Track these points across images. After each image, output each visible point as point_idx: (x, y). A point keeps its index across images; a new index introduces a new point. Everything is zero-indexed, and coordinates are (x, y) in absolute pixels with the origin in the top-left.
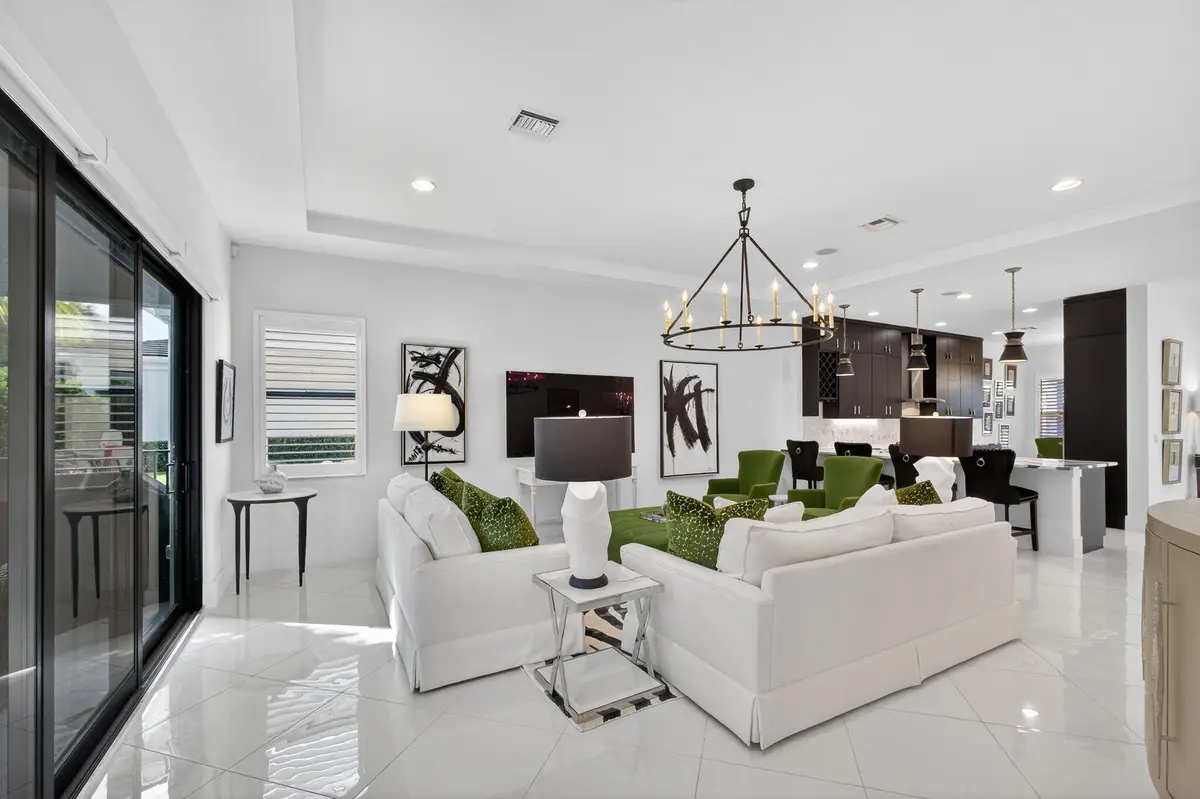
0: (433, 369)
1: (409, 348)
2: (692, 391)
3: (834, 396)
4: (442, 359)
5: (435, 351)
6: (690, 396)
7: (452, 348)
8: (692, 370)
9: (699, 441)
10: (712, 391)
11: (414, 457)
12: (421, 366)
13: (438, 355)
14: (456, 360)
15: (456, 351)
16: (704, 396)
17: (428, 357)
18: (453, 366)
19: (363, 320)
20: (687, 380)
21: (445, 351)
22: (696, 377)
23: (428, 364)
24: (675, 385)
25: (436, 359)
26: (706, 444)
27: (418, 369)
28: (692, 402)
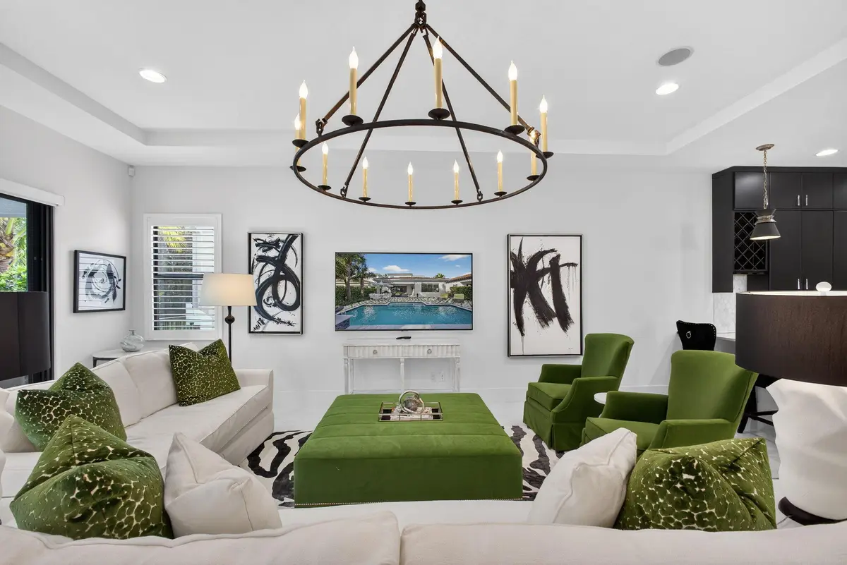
0: (273, 253)
1: (253, 236)
2: (547, 265)
3: (761, 266)
4: (281, 244)
5: (275, 238)
6: (544, 271)
7: (290, 235)
8: (547, 244)
9: (556, 320)
10: (574, 265)
11: (257, 327)
12: (263, 251)
13: (278, 240)
14: (293, 244)
15: (293, 237)
16: (563, 271)
17: (268, 243)
18: (290, 250)
19: (220, 216)
20: (540, 255)
21: (283, 237)
22: (552, 251)
23: (270, 249)
24: (525, 260)
25: (275, 244)
26: (565, 321)
27: (261, 253)
28: (547, 277)
